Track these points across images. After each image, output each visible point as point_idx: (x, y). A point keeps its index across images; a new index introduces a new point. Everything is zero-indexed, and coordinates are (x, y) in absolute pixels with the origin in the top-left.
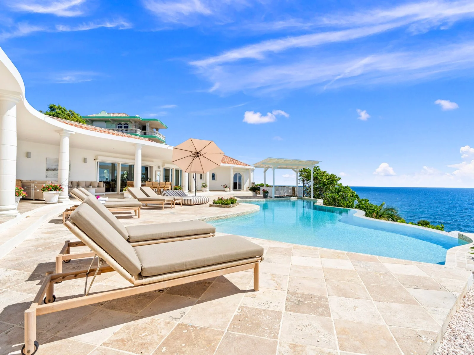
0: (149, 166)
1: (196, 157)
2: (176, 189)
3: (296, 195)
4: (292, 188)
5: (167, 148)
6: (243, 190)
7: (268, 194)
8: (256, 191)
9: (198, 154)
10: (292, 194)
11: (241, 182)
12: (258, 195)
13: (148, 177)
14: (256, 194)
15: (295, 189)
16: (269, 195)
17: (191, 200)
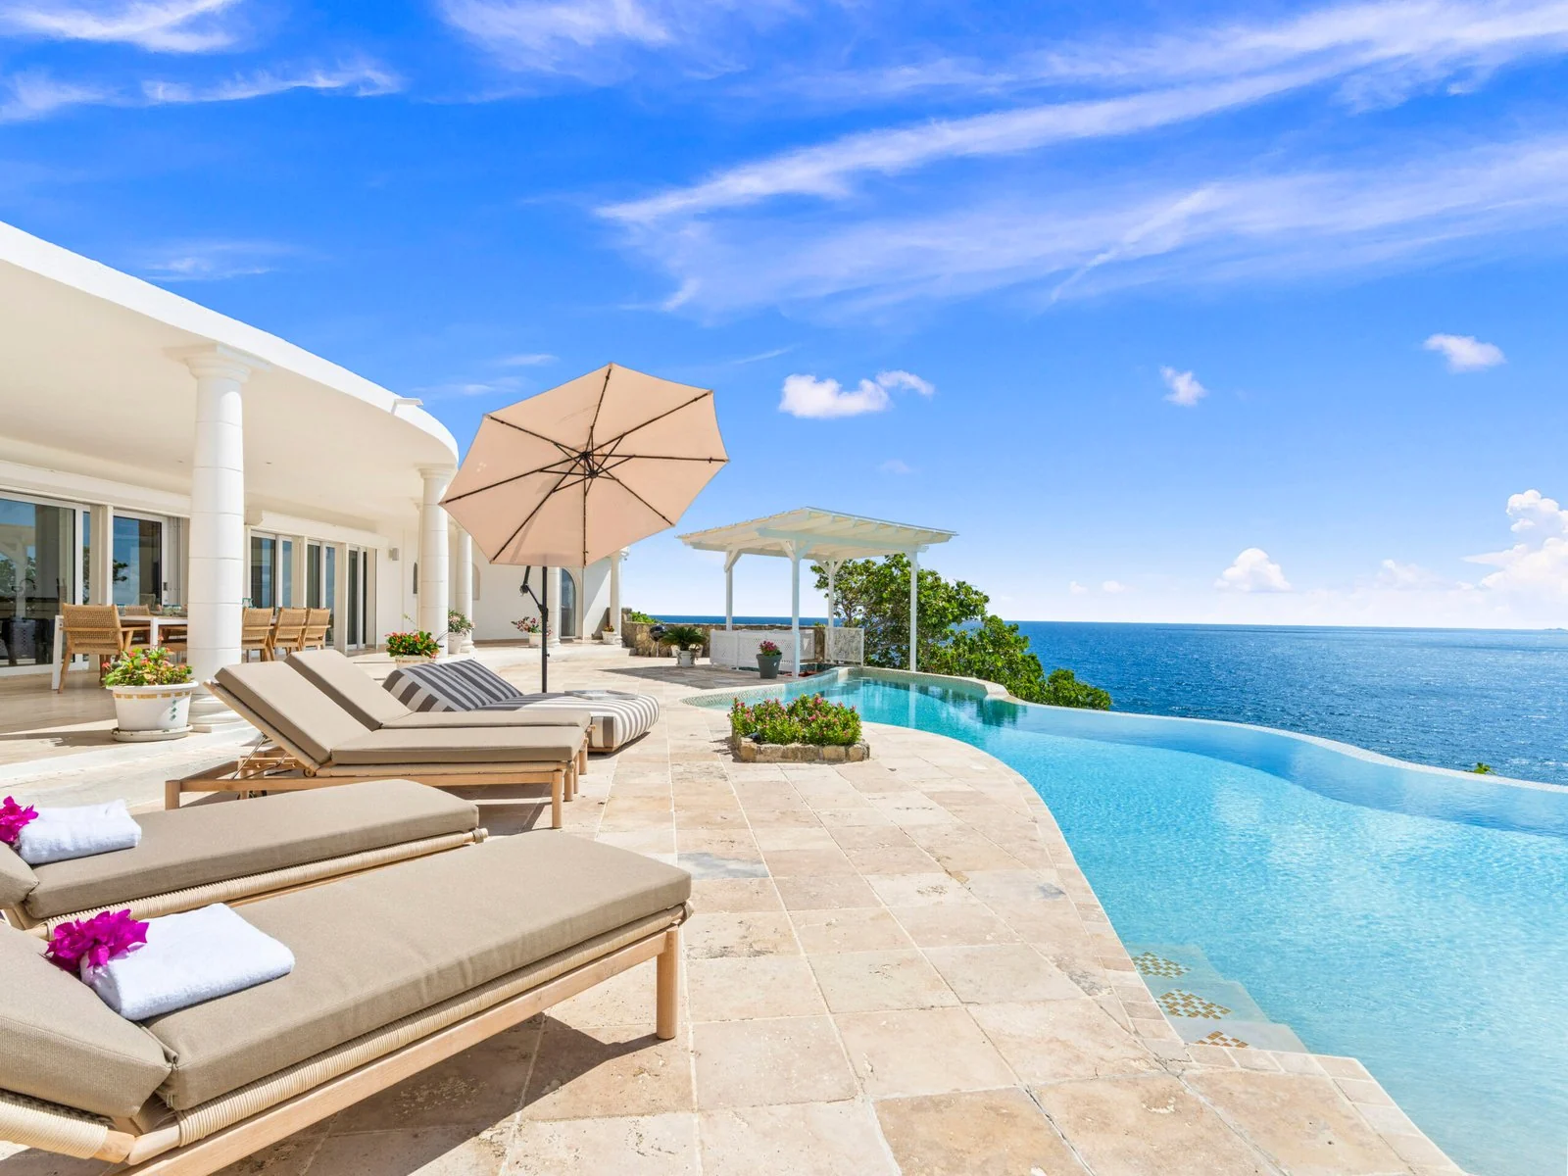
0: (169, 518)
1: (570, 479)
2: (405, 648)
3: (826, 657)
4: (811, 631)
5: (389, 409)
6: (580, 638)
7: (778, 661)
8: (692, 646)
9: (587, 463)
10: (811, 656)
11: (571, 606)
12: (700, 662)
13: (164, 579)
14: (693, 658)
15: (827, 638)
16: (783, 665)
17: (608, 724)
